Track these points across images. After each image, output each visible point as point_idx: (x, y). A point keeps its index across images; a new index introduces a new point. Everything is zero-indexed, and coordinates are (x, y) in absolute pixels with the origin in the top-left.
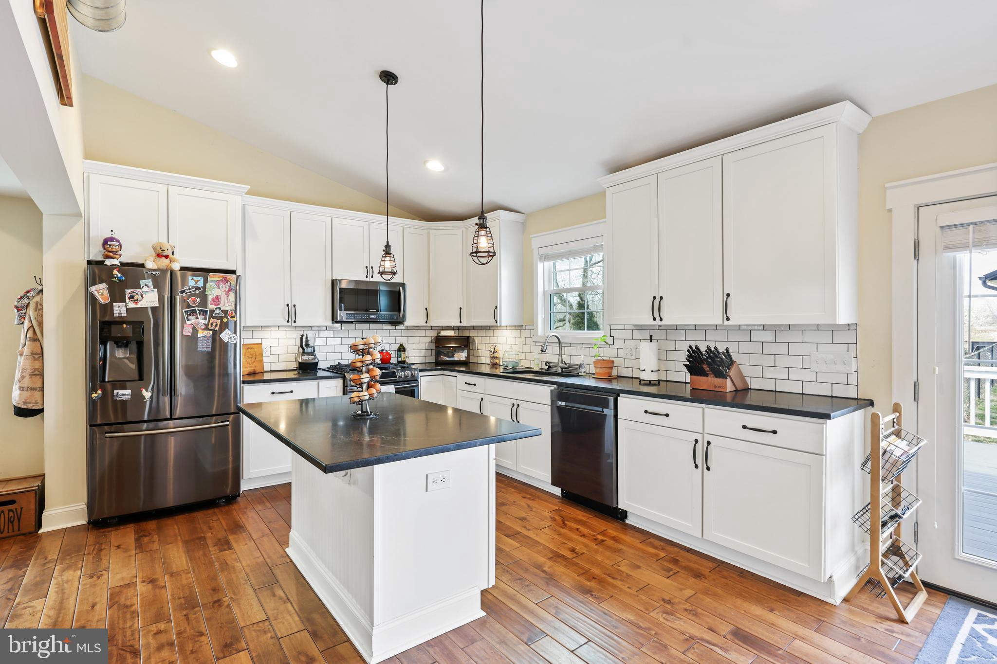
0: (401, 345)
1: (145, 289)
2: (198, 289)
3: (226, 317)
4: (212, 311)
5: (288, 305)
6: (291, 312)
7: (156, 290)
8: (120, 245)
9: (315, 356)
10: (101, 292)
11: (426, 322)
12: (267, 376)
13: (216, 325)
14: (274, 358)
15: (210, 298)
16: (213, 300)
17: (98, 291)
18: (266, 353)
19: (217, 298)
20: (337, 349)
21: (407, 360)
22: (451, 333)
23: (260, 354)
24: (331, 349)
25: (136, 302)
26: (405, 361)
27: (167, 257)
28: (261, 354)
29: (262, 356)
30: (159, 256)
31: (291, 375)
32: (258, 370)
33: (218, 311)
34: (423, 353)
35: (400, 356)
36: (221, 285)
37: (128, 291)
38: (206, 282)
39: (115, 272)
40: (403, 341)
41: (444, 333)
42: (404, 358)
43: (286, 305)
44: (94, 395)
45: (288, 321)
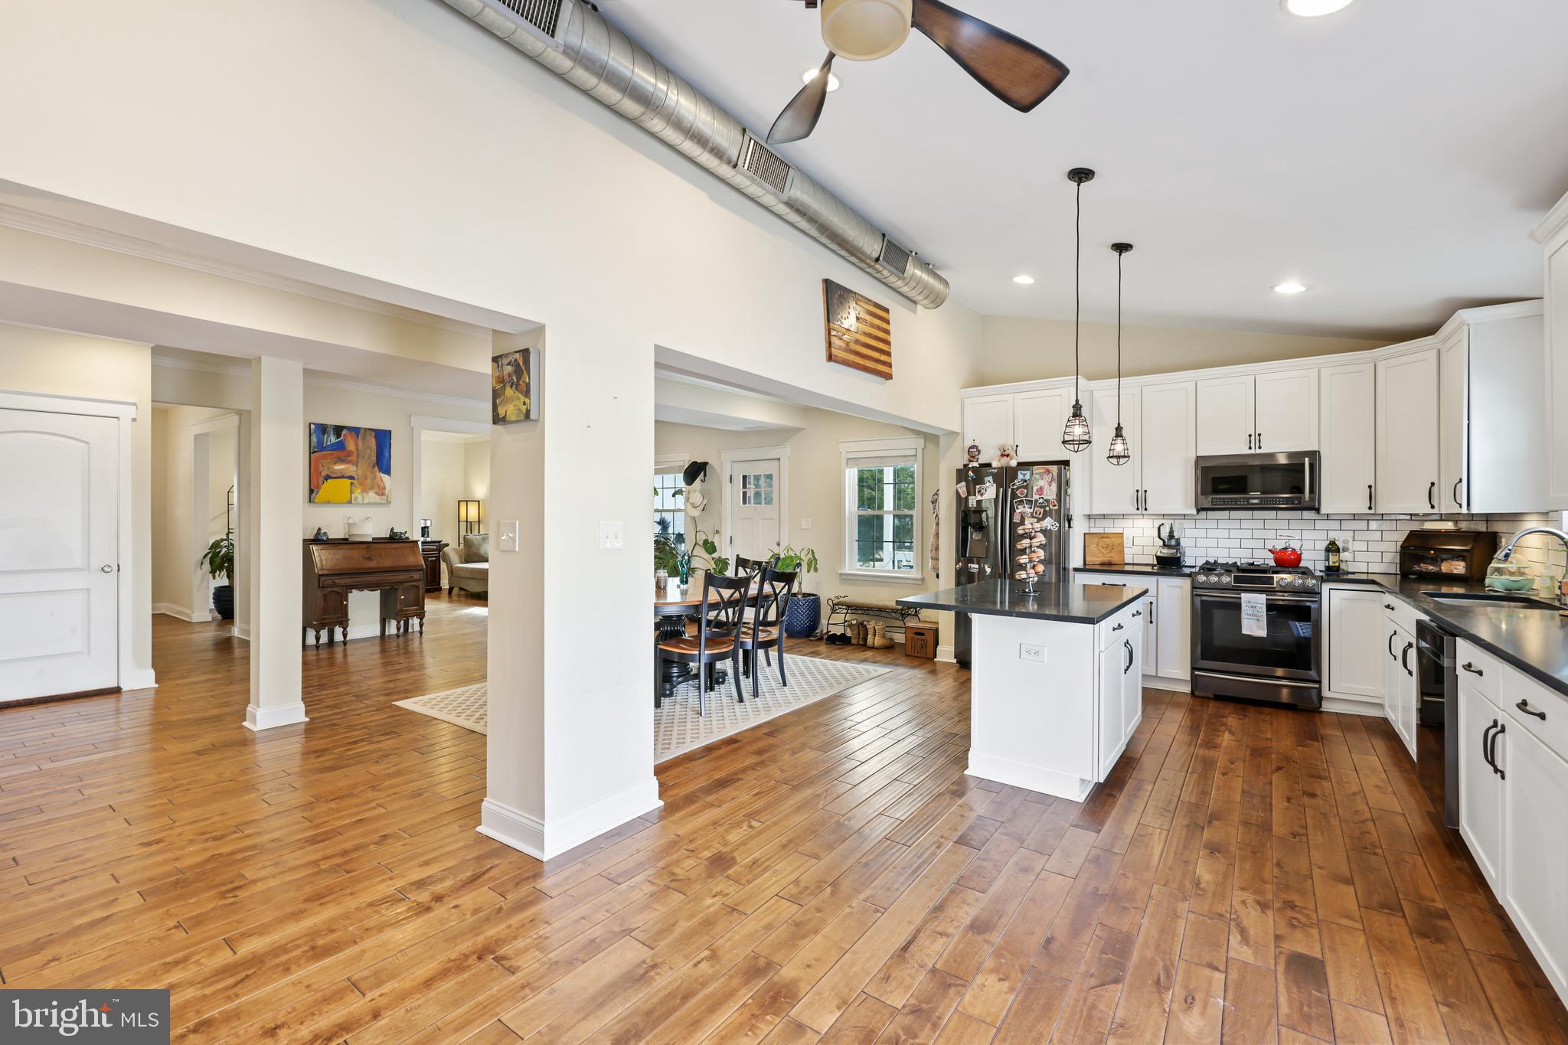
0: (1333, 543)
1: (988, 484)
2: (1025, 481)
3: (1048, 506)
4: (1036, 501)
5: (1138, 491)
6: (1141, 501)
7: (995, 485)
8: (979, 452)
9: (1178, 550)
10: (962, 488)
11: (1370, 508)
12: (1127, 568)
13: (1040, 513)
14: (1136, 550)
15: (1035, 489)
16: (1037, 490)
17: (960, 488)
18: (1127, 543)
19: (1041, 488)
20: (1222, 543)
21: (1343, 566)
22: (1449, 526)
23: (1119, 544)
24: (1214, 543)
25: (982, 495)
26: (1338, 567)
27: (1008, 456)
28: (1122, 545)
29: (1123, 547)
30: (1002, 455)
31: (1149, 569)
32: (1116, 559)
33: (1041, 501)
34: (1388, 557)
35: (1327, 559)
36: (1045, 476)
37: (978, 487)
38: (1032, 474)
39: (970, 473)
40: (1333, 535)
41: (1429, 526)
42: (1334, 563)
43: (1135, 491)
44: (958, 566)
45: (1138, 509)
